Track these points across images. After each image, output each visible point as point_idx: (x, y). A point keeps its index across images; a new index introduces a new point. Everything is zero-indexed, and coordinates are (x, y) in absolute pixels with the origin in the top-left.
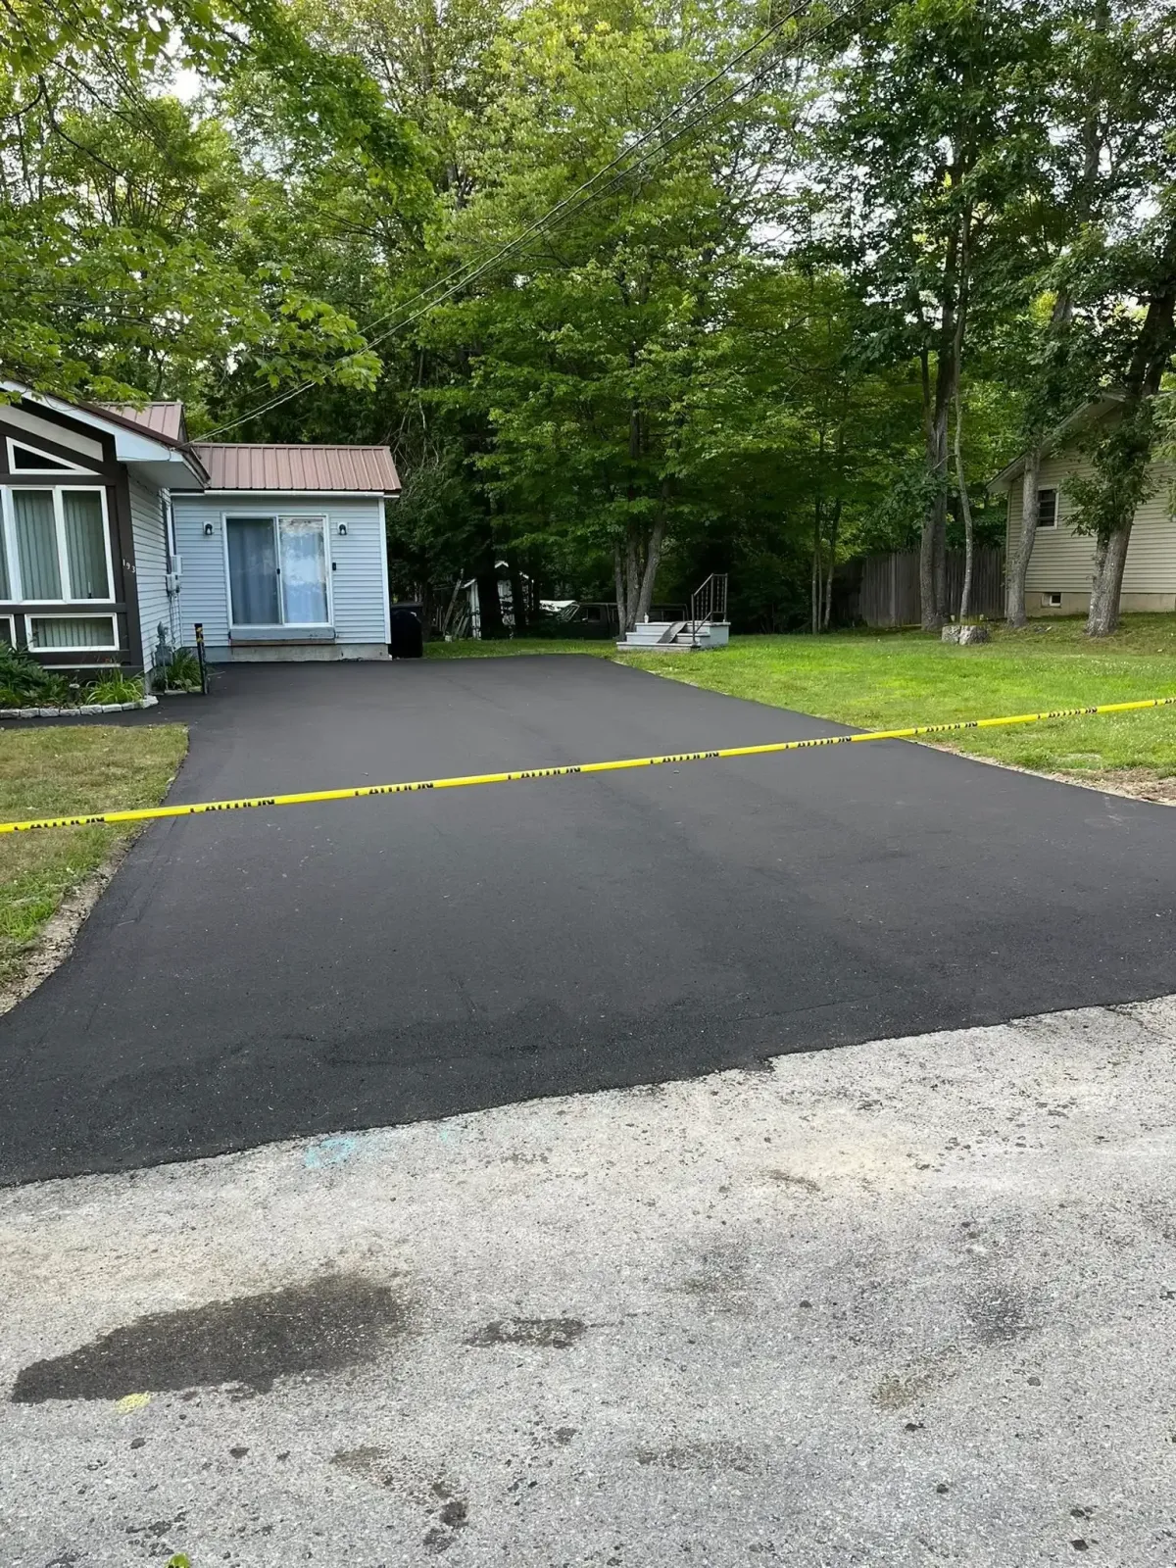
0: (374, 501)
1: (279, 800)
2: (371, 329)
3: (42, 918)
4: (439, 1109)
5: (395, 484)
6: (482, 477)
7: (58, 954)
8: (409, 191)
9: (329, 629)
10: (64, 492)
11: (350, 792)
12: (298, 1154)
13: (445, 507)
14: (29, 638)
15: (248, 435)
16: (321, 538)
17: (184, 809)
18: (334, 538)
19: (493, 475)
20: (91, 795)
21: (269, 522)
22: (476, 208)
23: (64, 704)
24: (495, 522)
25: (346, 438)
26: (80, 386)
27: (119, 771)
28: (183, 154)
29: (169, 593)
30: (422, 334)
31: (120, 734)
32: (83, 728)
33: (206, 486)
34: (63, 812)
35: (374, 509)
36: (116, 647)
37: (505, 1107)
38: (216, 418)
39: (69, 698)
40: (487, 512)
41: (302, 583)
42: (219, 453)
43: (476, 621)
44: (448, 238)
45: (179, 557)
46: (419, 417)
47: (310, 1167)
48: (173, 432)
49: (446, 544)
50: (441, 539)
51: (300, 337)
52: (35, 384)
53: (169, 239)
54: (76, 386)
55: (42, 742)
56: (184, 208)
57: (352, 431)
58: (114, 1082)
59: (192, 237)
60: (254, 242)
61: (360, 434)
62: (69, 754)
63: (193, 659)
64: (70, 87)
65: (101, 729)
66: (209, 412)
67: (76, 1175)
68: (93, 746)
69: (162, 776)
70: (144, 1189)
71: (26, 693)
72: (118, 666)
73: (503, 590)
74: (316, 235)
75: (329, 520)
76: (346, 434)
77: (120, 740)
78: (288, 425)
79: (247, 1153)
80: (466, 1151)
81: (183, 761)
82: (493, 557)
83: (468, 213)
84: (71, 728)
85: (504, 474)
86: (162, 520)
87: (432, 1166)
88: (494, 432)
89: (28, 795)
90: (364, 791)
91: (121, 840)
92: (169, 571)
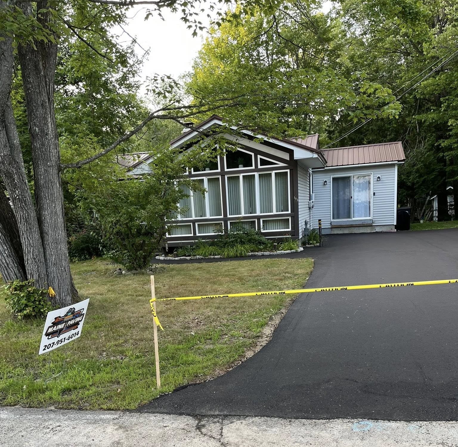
0: (393, 165)
1: (349, 288)
2: (397, 92)
3: (262, 326)
4: (409, 418)
5: (403, 157)
6: (443, 150)
7: (267, 339)
8: (418, 31)
9: (370, 220)
10: (275, 173)
11: (377, 286)
12: (350, 424)
13: (425, 165)
14: (261, 227)
15: (343, 144)
16: (370, 183)
17: (313, 290)
18: (375, 182)
19: (449, 148)
20: (279, 283)
21: (349, 178)
22: (448, 32)
23: (271, 251)
24: (448, 169)
25: (383, 140)
26: (283, 133)
27: (289, 275)
28: (324, 35)
29: (310, 208)
30: (419, 92)
31: (290, 262)
32: (277, 259)
33: (325, 166)
34: (270, 289)
35: (393, 169)
36: (290, 230)
37: (439, 422)
38: (330, 138)
39: (273, 249)
40: (445, 165)
41: (360, 202)
42: (331, 152)
43: (436, 214)
44: (434, 48)
45: (314, 194)
46: (416, 127)
47: (354, 431)
48: (314, 146)
49: (424, 181)
50: (422, 179)
51: (367, 101)
52: (268, 134)
53: (318, 70)
54: (282, 133)
55: (264, 264)
56: (324, 57)
57: (385, 137)
58: (285, 386)
59: (327, 68)
60: (350, 65)
61: (388, 138)
62: (273, 269)
63: (317, 233)
64: (283, 18)
65: (284, 260)
66: (328, 137)
67: (272, 417)
68: (281, 266)
69: (304, 277)
70: (294, 426)
71: (260, 247)
72: (290, 236)
73: (450, 200)
74: (375, 57)
75: (373, 175)
76: (383, 139)
77: (290, 264)
78: (359, 137)
79: (331, 421)
80: (421, 436)
81: (311, 272)
82: (445, 185)
83: (443, 35)
84: (273, 259)
85: (454, 148)
86: (308, 180)
87: (405, 440)
88: (451, 130)
89: (259, 283)
90: (384, 285)
91: (289, 300)
92: (310, 200)
